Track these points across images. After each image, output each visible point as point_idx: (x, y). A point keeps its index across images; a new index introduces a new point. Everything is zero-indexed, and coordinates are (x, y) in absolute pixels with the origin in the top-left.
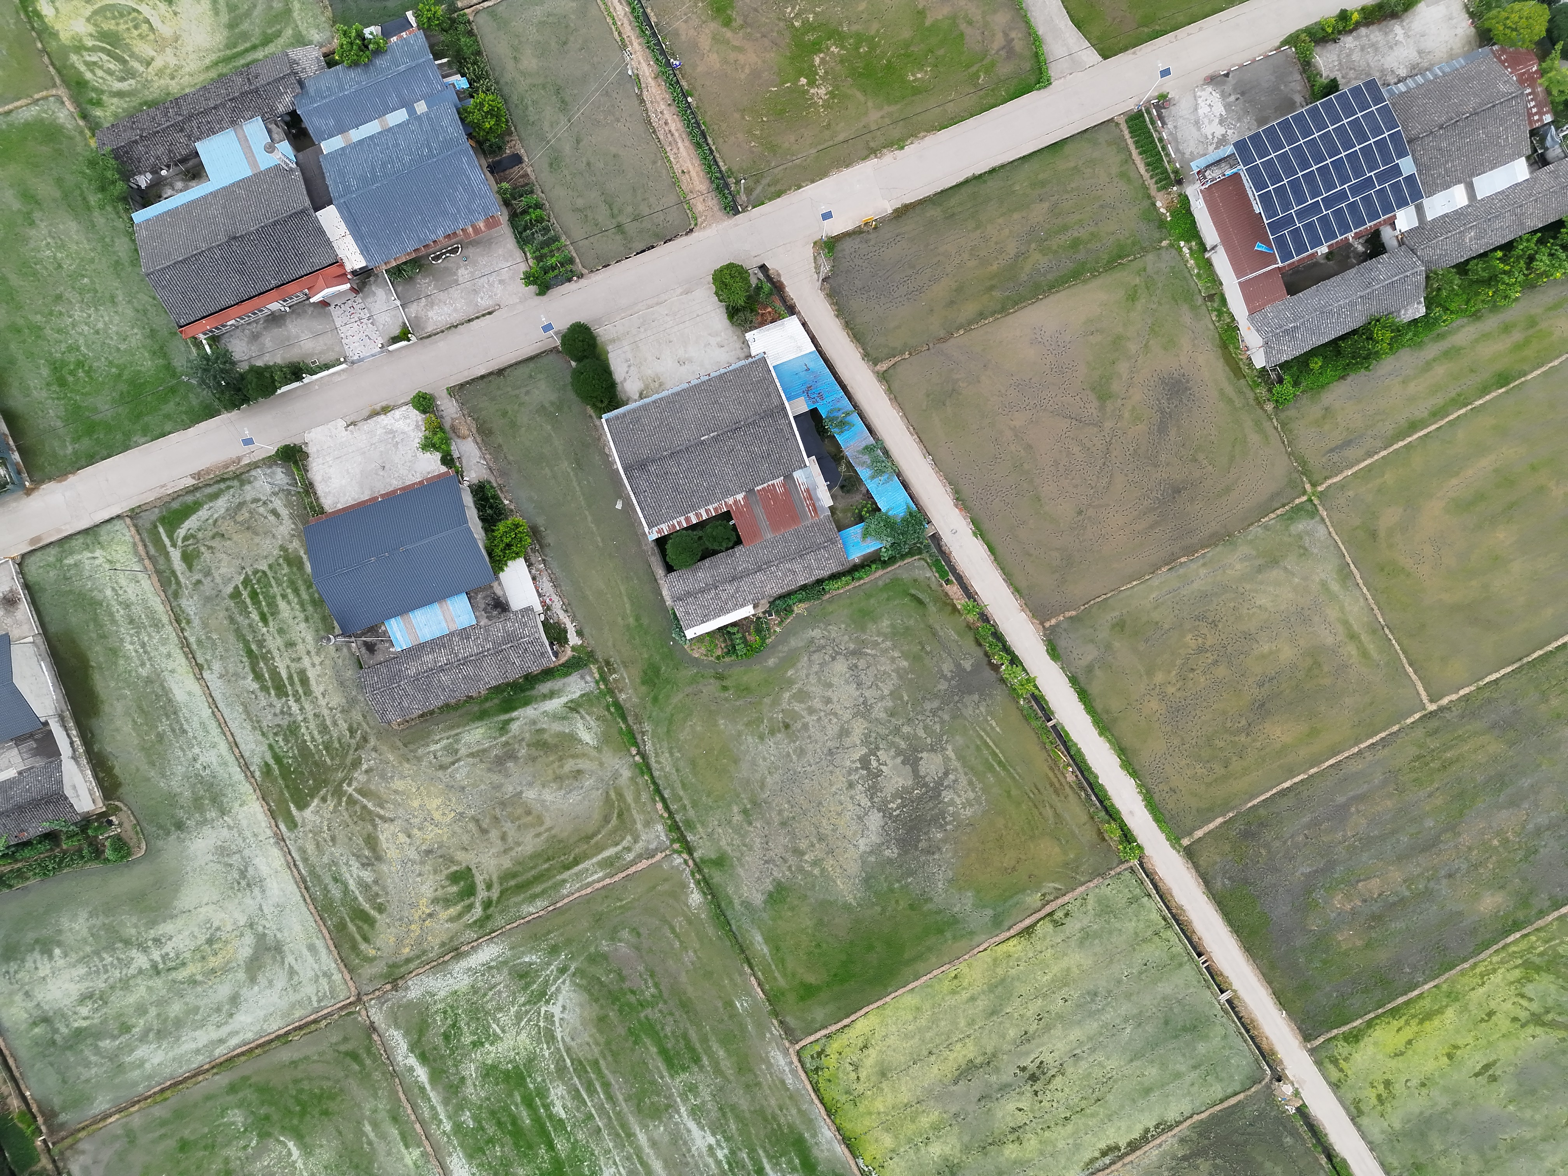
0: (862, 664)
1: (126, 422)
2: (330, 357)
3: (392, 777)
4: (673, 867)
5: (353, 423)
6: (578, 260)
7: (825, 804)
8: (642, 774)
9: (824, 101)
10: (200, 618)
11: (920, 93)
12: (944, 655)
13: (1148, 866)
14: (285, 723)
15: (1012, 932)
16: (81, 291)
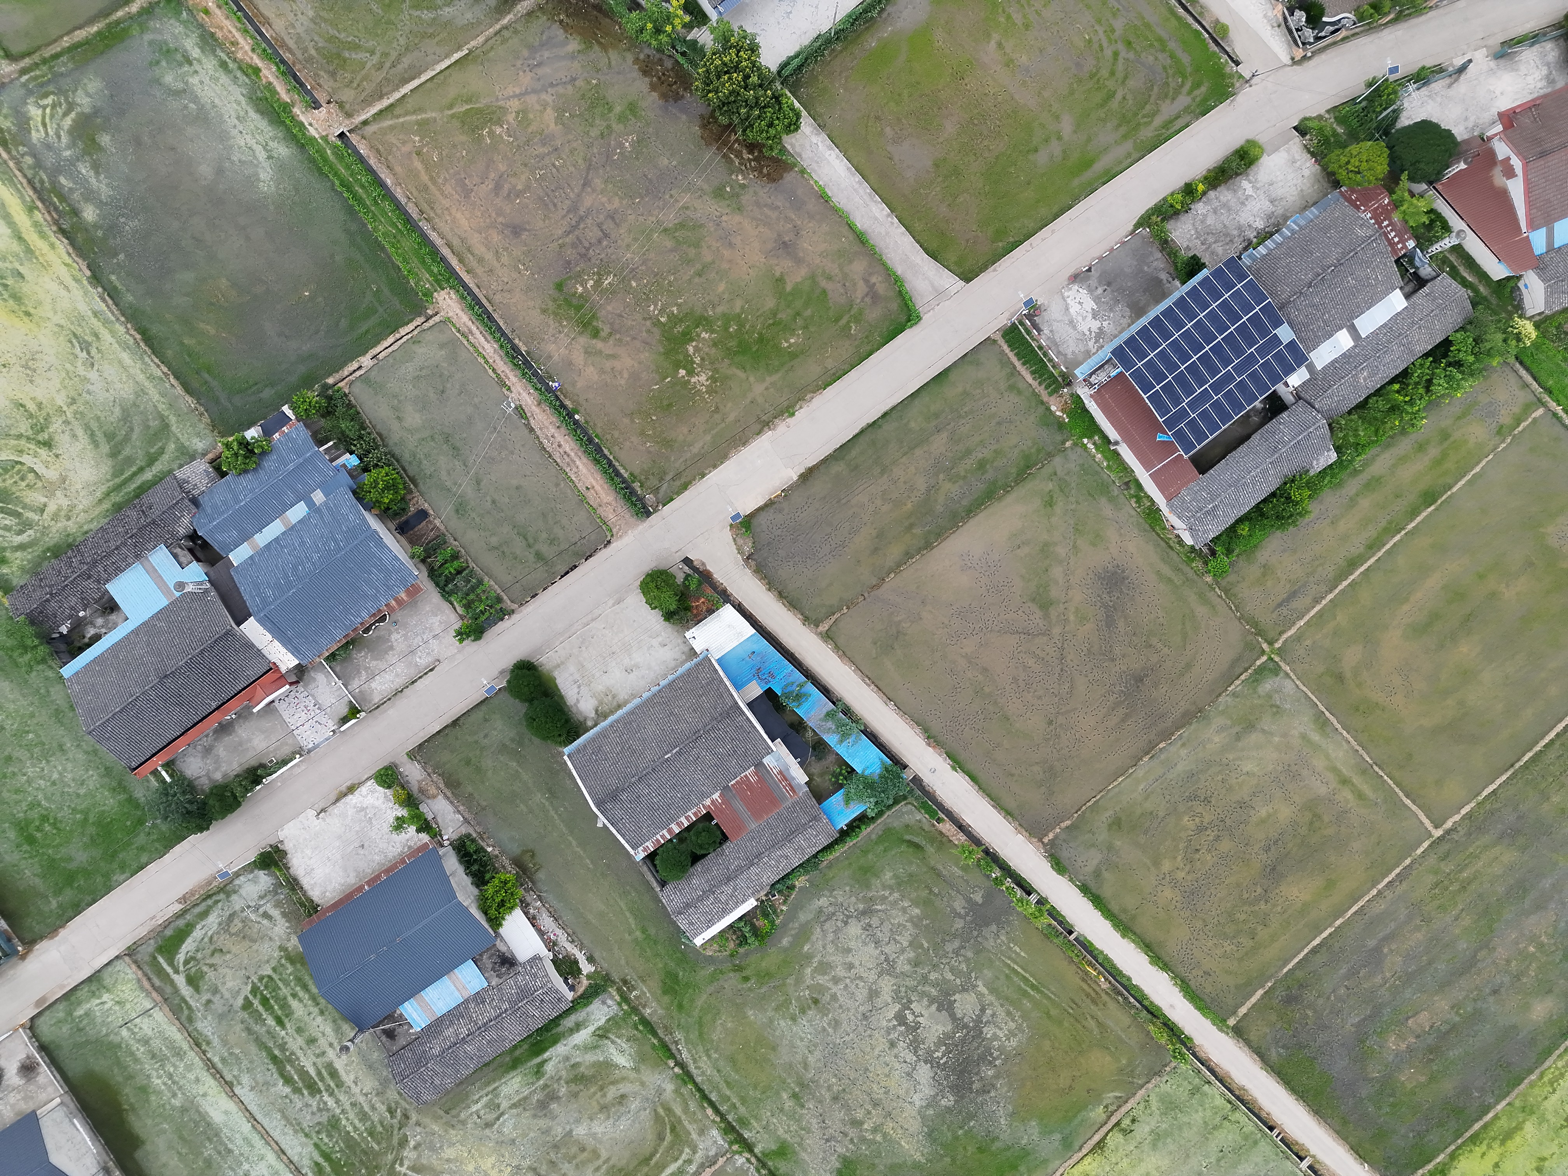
0: (875, 922)
1: (102, 864)
2: (285, 751)
3: (441, 1147)
4: (737, 1169)
5: (323, 810)
6: (505, 597)
7: (871, 1069)
8: (685, 1083)
9: (707, 386)
10: (219, 1036)
11: (797, 356)
12: (953, 893)
13: (1202, 1055)
14: (324, 1118)
15: (1084, 1151)
16: (29, 747)
